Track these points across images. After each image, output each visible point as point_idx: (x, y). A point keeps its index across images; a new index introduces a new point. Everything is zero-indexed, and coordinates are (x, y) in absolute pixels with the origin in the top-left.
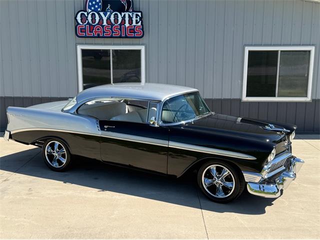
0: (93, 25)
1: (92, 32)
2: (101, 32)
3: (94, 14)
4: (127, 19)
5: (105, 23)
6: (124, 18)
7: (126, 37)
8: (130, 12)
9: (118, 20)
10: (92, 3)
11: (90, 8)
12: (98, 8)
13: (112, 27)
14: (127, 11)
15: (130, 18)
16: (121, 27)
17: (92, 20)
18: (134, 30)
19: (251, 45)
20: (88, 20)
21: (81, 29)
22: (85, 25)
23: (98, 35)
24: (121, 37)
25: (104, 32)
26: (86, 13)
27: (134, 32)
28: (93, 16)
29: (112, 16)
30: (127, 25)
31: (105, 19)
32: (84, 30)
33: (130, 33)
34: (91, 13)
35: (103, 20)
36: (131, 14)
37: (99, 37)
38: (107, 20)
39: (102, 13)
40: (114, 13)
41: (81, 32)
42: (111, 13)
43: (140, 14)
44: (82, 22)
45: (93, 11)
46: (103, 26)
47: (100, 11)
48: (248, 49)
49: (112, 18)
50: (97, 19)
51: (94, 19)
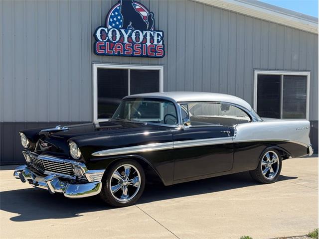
0: (113, 43)
1: (112, 50)
2: (121, 50)
3: (115, 31)
4: (148, 38)
5: (126, 41)
6: (145, 37)
7: (147, 56)
8: (152, 31)
9: (139, 38)
10: (113, 19)
11: (111, 24)
12: (119, 25)
13: (133, 45)
14: (149, 30)
15: (152, 37)
16: (142, 46)
17: (112, 37)
18: (155, 49)
19: (259, 69)
20: (108, 36)
21: (101, 46)
22: (105, 42)
23: (119, 53)
24: (142, 56)
25: (125, 50)
26: (106, 30)
27: (156, 52)
28: (114, 33)
29: (134, 34)
30: (148, 43)
31: (126, 36)
32: (104, 48)
33: (151, 52)
34: (112, 30)
35: (124, 37)
36: (152, 33)
37: (119, 55)
38: (128, 38)
39: (123, 31)
40: (135, 31)
41: (101, 49)
42: (133, 31)
43: (161, 33)
44: (101, 38)
45: (113, 27)
46: (124, 44)
47: (121, 28)
48: (257, 73)
49: (134, 36)
50: (118, 36)
51: (114, 36)
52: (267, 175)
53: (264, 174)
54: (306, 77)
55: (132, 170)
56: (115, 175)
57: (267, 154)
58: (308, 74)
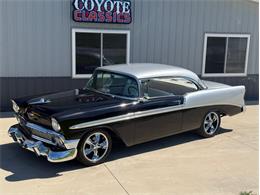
0: (89, 11)
1: (88, 17)
2: (95, 17)
4: (118, 7)
5: (99, 10)
6: (115, 6)
7: (117, 23)
8: (121, 1)
9: (110, 7)
13: (105, 13)
15: (121, 6)
16: (113, 14)
18: (123, 16)
19: (209, 33)
20: (84, 6)
22: (82, 11)
24: (112, 22)
25: (98, 18)
27: (124, 19)
28: (89, 2)
29: (106, 4)
30: (118, 12)
31: (99, 6)
33: (120, 19)
35: (97, 6)
36: (121, 3)
37: (93, 21)
38: (101, 7)
39: (96, 1)
40: (107, 1)
42: (105, 1)
43: (129, 3)
44: (79, 7)
46: (97, 12)
48: (207, 35)
49: (106, 6)
50: (93, 5)
51: (89, 6)
52: (209, 131)
53: (206, 130)
54: (246, 38)
55: (101, 136)
56: (88, 141)
57: (209, 115)
58: (248, 36)
